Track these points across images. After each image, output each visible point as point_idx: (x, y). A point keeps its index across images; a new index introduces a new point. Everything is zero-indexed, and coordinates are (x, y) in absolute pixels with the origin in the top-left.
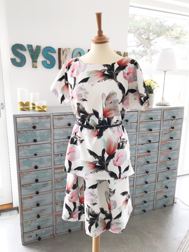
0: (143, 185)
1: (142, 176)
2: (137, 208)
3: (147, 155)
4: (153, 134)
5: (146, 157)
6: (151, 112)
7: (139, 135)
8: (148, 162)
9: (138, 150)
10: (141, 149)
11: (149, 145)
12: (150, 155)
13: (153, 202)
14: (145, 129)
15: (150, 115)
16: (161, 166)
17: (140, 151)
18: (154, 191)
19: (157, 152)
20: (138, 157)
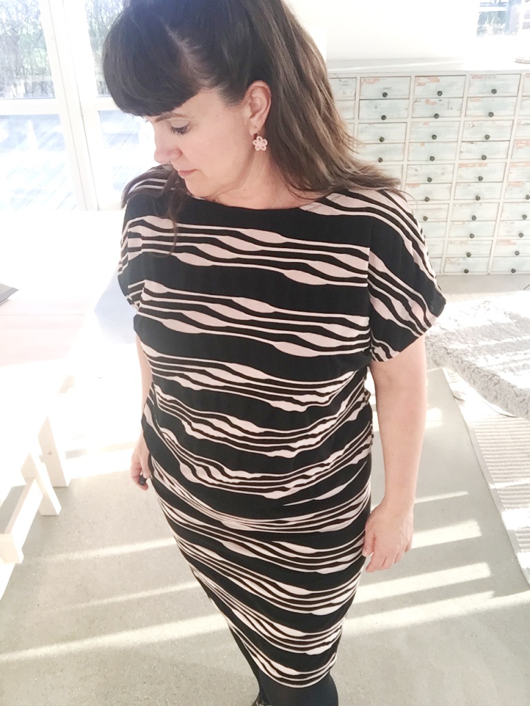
0: (467, 223)
1: (466, 204)
2: (452, 263)
3: (480, 165)
4: (497, 123)
5: (479, 169)
6: (495, 77)
7: (466, 123)
8: (480, 179)
9: (461, 152)
10: (469, 151)
11: (486, 145)
12: (486, 165)
13: (487, 259)
14: (480, 113)
15: (492, 83)
16: (511, 189)
17: (465, 156)
18: (491, 238)
19: (505, 161)
20: (461, 165)
